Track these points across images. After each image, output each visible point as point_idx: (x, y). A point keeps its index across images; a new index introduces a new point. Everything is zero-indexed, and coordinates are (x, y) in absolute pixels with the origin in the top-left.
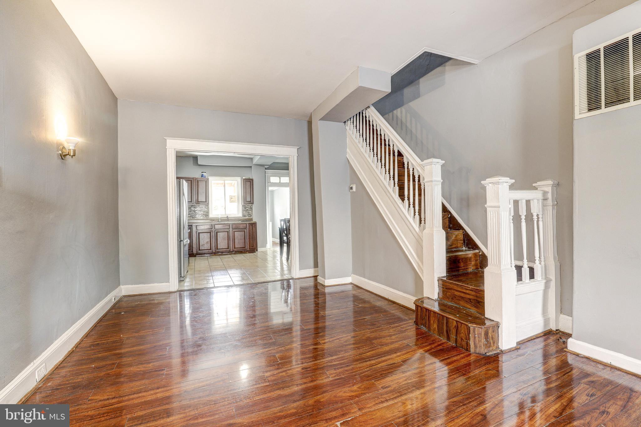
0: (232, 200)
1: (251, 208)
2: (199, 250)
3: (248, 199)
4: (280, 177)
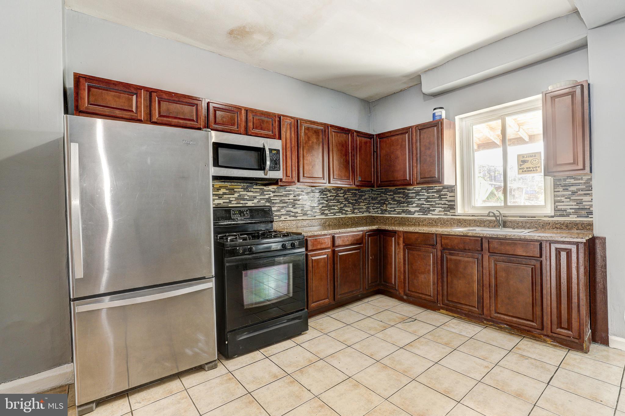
0: (526, 166)
2: (409, 290)
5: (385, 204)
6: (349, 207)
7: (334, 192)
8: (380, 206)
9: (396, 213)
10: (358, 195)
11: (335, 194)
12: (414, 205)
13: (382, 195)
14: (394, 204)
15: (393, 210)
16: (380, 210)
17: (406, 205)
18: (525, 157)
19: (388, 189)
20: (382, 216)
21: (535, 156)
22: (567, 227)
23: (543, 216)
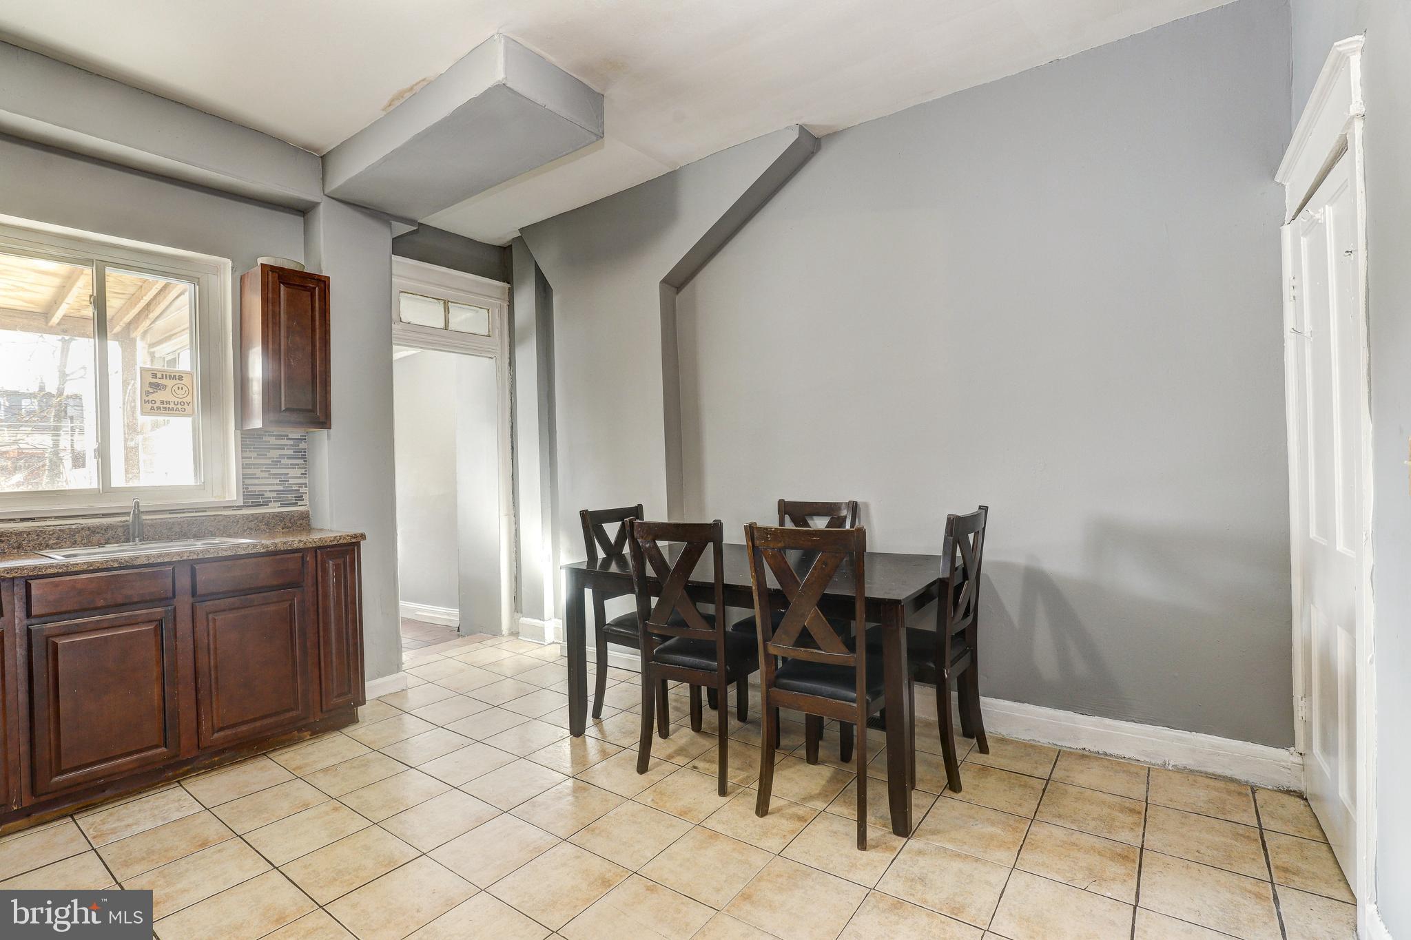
0: (159, 396)
1: (302, 455)
4: (446, 303)
18: (159, 375)
21: (181, 378)
22: (267, 524)
23: (224, 507)
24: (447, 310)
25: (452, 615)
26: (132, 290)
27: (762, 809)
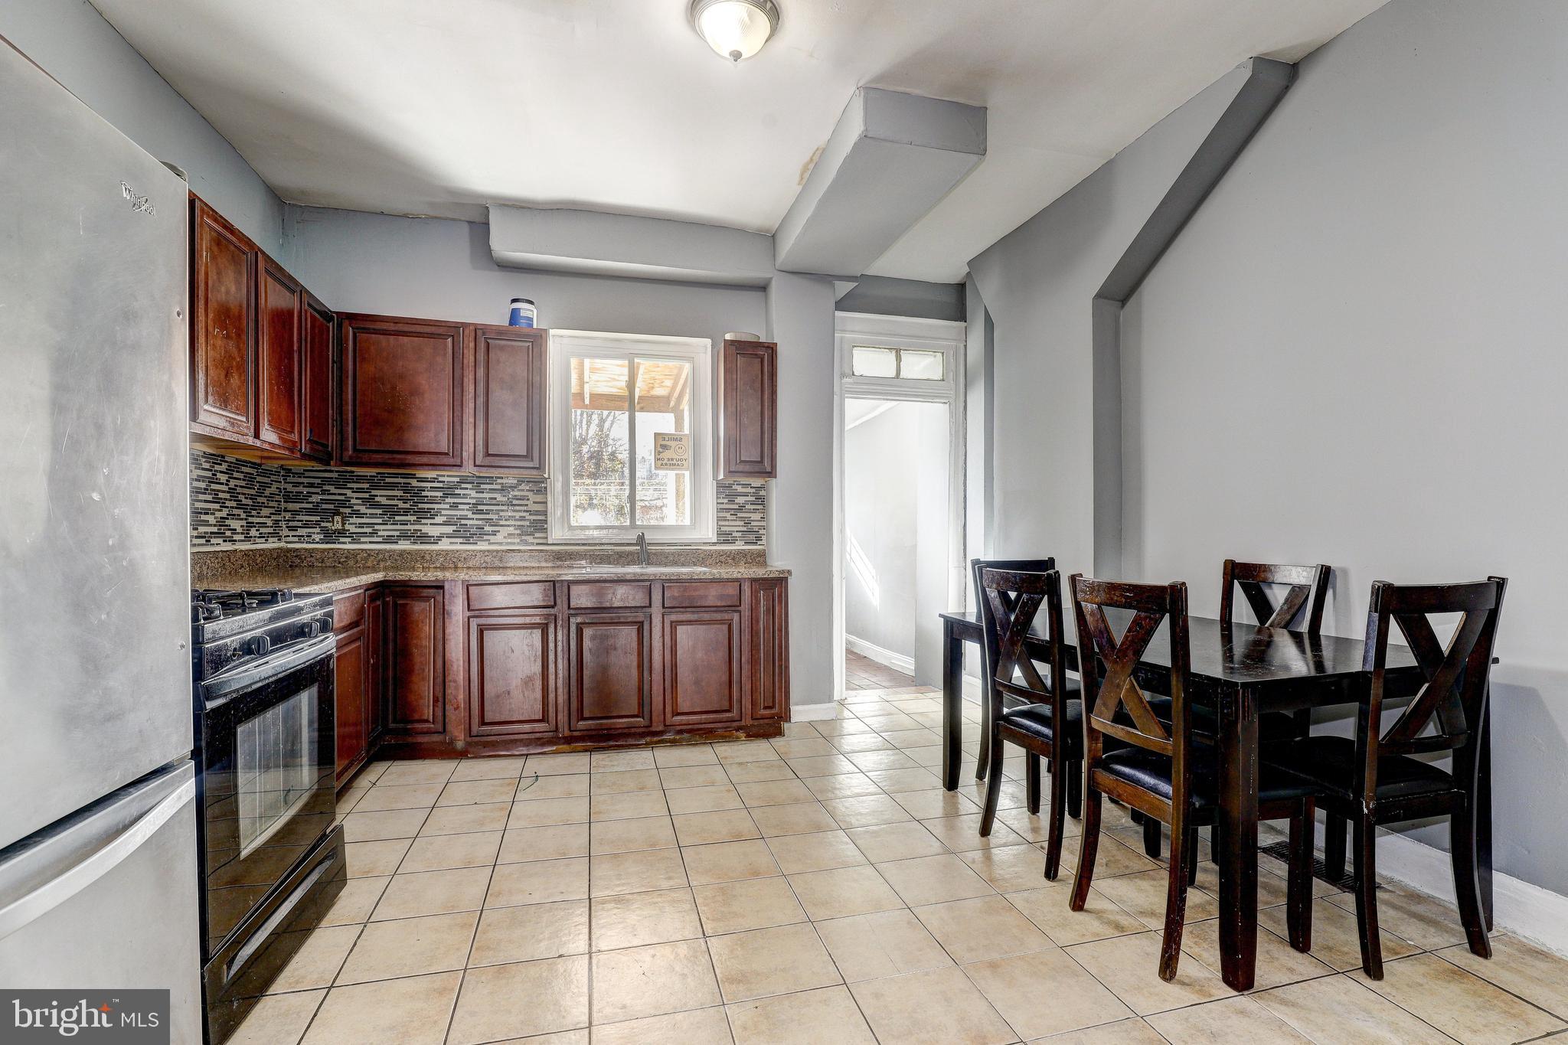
0: (667, 454)
1: (761, 501)
2: (483, 723)
3: (751, 453)
4: (898, 352)
5: (338, 513)
6: (237, 517)
7: (207, 466)
8: (318, 518)
9: (380, 539)
10: (258, 482)
11: (209, 474)
12: (439, 519)
13: (326, 487)
14: (371, 516)
15: (369, 530)
16: (318, 530)
17: (415, 518)
18: (666, 438)
19: (353, 472)
20: (332, 549)
21: (681, 440)
22: (733, 559)
23: (704, 543)
24: (899, 359)
25: (910, 664)
26: (675, 372)
27: (1078, 902)
